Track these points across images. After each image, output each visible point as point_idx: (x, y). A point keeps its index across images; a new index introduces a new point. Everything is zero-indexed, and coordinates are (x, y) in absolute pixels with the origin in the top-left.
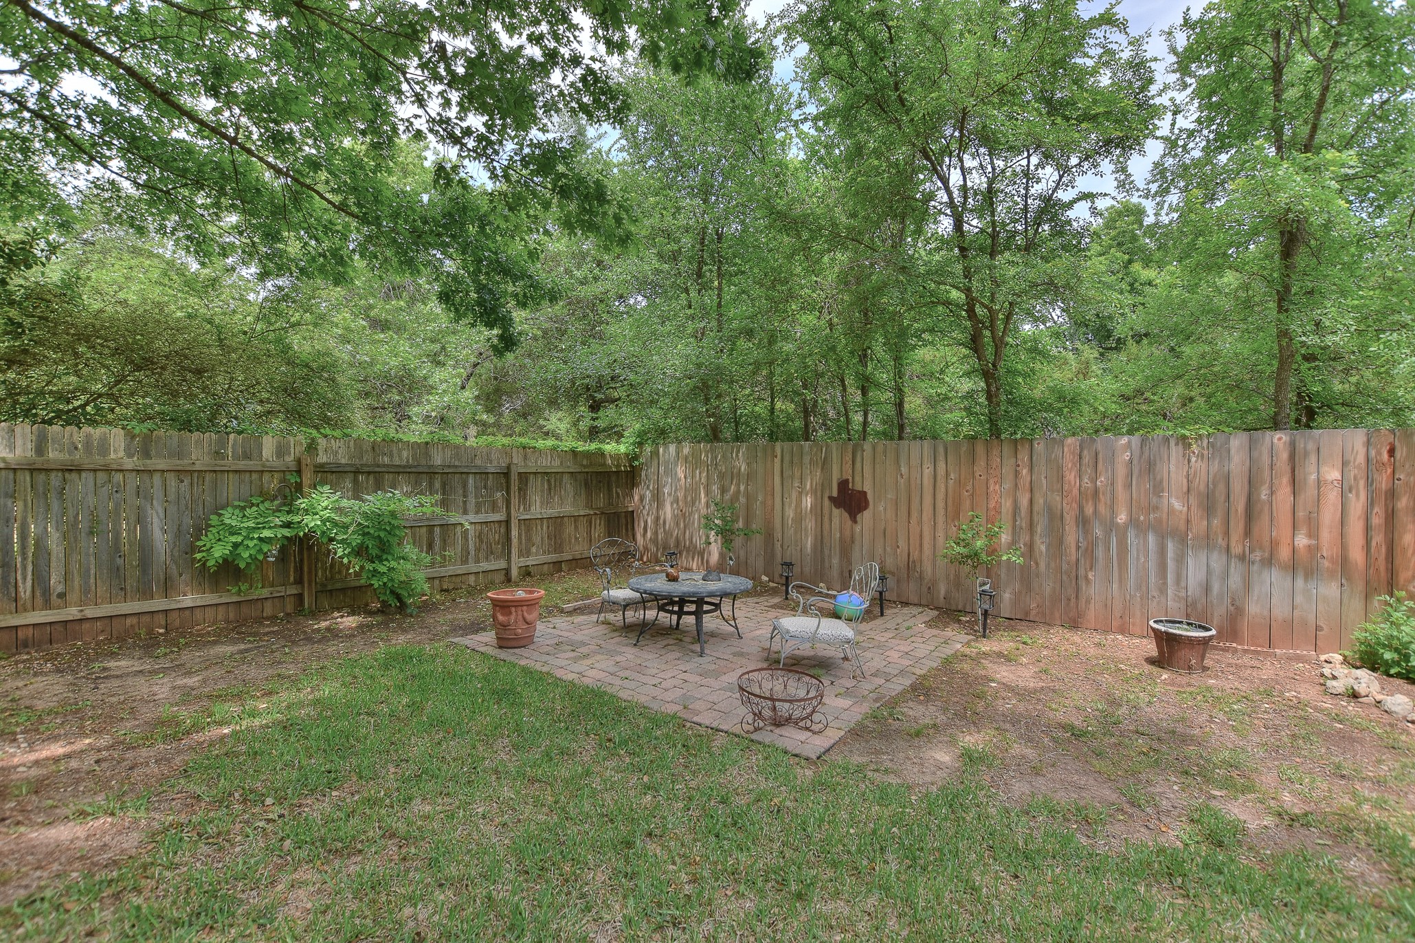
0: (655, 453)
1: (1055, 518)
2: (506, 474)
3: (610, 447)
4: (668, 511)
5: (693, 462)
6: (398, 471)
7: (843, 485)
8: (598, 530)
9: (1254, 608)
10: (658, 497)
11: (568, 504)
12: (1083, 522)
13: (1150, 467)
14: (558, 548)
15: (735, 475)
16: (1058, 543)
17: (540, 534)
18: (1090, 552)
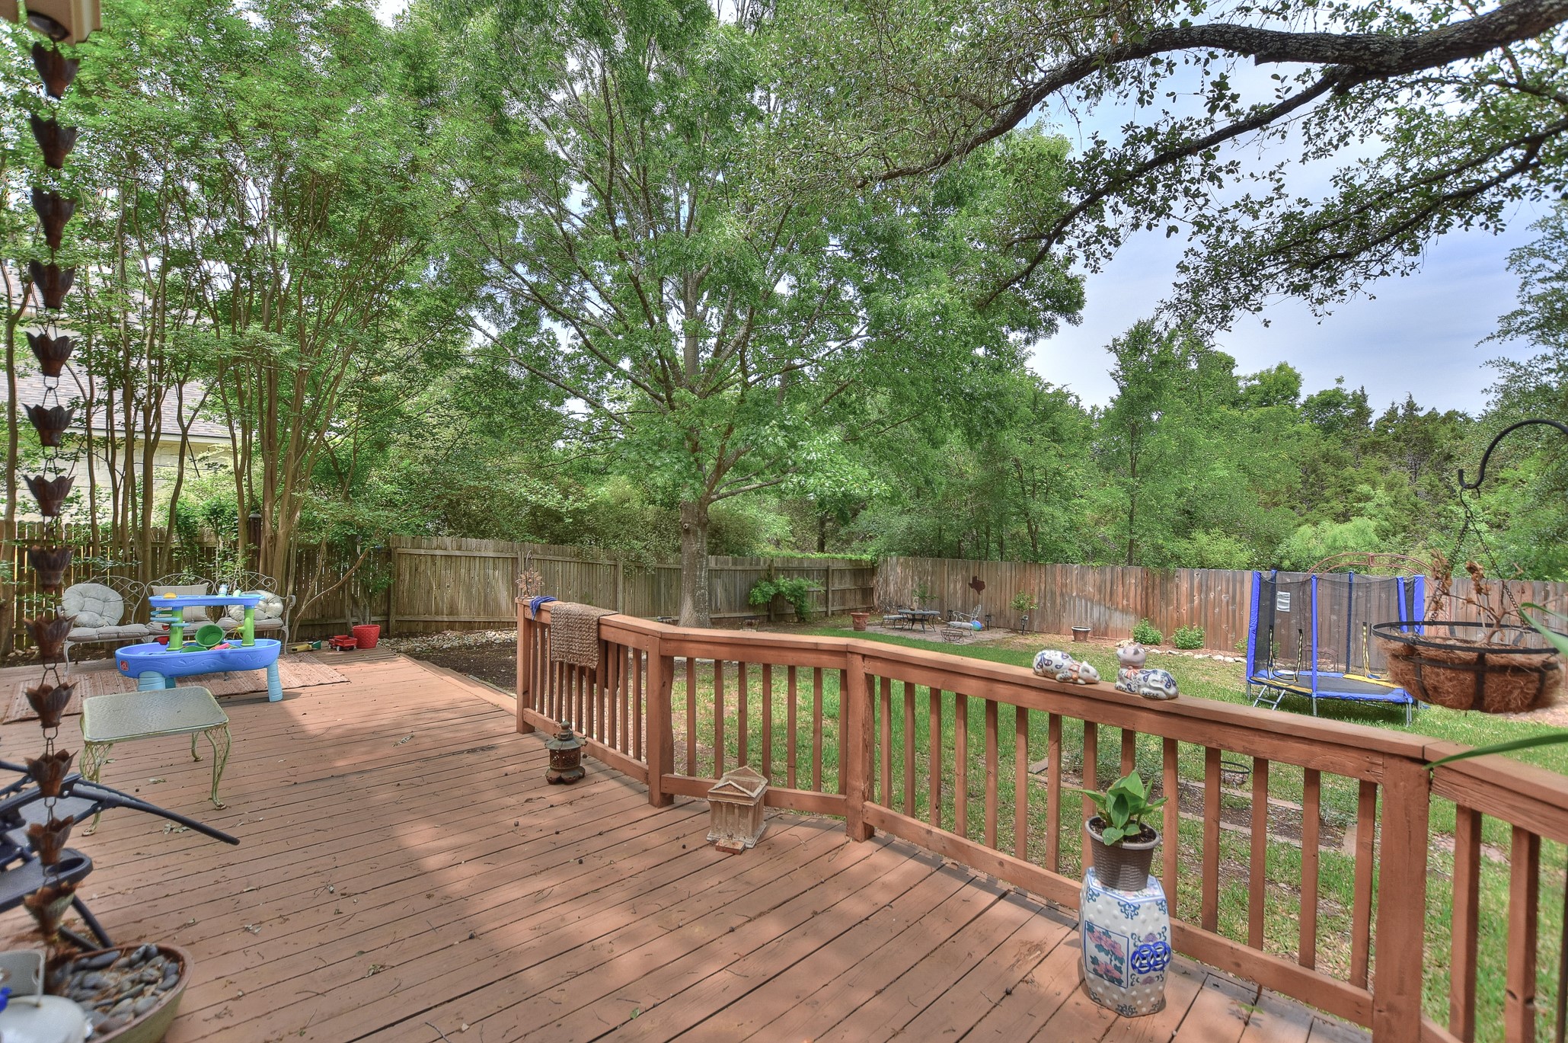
0: (885, 561)
1: (1053, 593)
2: (827, 571)
3: (864, 557)
4: (892, 587)
5: (905, 566)
6: (794, 569)
7: (975, 578)
8: (859, 597)
9: (1112, 625)
10: (886, 582)
11: (847, 584)
12: (1062, 595)
13: (1083, 578)
14: (843, 604)
15: (926, 572)
16: (1054, 602)
17: (838, 596)
18: (1064, 606)
